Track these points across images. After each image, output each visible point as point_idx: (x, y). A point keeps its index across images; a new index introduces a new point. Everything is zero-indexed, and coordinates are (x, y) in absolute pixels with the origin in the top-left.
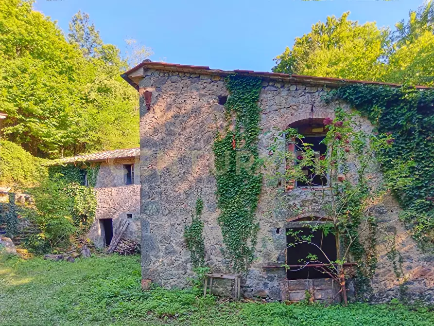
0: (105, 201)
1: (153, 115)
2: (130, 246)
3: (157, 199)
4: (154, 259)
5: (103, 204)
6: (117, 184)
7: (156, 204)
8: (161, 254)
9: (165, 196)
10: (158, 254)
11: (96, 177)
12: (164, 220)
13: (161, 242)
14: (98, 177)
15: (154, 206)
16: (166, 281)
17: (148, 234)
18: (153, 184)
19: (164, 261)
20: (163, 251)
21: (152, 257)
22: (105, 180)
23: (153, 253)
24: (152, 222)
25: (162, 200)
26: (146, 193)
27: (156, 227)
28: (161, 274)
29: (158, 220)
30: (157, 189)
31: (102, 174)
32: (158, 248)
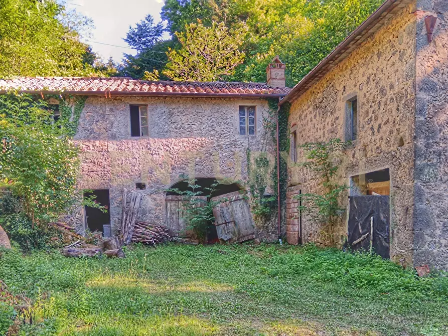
0: (96, 161)
1: (433, 49)
2: (157, 232)
3: (435, 161)
4: (430, 239)
5: (90, 165)
6: (117, 135)
7: (434, 167)
8: (438, 232)
9: (444, 157)
10: (434, 233)
11: (77, 120)
12: (442, 188)
13: (438, 216)
14: (80, 120)
15: (431, 170)
16: (442, 267)
17: (423, 206)
18: (431, 141)
19: (441, 242)
20: (440, 228)
21: (426, 236)
22: (94, 126)
23: (428, 231)
24: (427, 191)
25: (441, 163)
26: (422, 152)
27: (433, 198)
28: (437, 259)
29: (436, 188)
30: (435, 148)
31: (89, 116)
32: (435, 224)
